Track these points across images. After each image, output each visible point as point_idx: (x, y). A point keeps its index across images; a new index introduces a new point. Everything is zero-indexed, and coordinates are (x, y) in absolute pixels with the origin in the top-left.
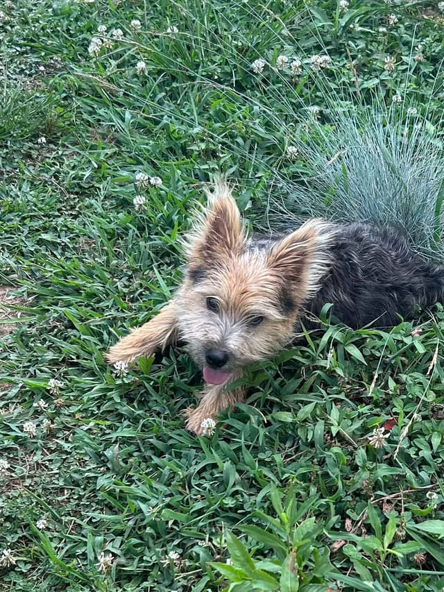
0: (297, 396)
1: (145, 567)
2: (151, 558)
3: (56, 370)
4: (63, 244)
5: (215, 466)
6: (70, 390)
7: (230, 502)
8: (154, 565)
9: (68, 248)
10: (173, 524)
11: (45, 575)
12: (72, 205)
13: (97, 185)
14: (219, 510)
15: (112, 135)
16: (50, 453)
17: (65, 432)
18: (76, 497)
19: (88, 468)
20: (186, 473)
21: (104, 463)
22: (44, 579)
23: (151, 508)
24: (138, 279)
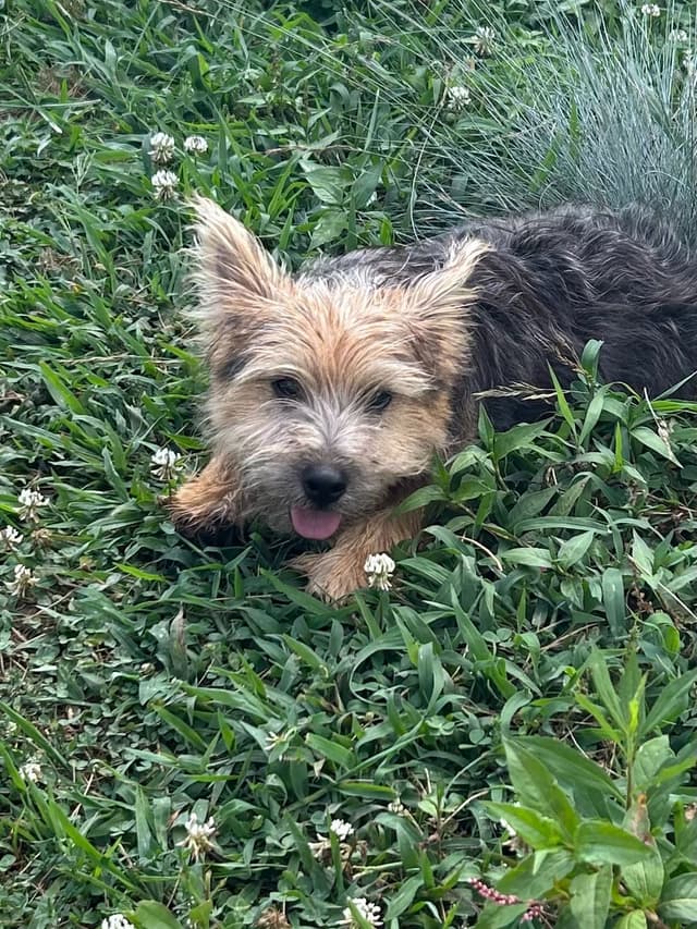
0: (548, 521)
1: (270, 860)
2: (280, 841)
3: (23, 480)
4: (9, 261)
5: (390, 657)
6: (54, 519)
7: (442, 727)
8: (288, 854)
9: (20, 268)
10: (322, 771)
11: (47, 879)
12: (16, 198)
13: (63, 164)
14: (417, 746)
15: (83, 83)
16: (28, 638)
17: (55, 597)
18: (95, 722)
19: (115, 664)
20: (335, 668)
21: (147, 655)
22: (45, 888)
23: (273, 735)
24: (168, 321)
